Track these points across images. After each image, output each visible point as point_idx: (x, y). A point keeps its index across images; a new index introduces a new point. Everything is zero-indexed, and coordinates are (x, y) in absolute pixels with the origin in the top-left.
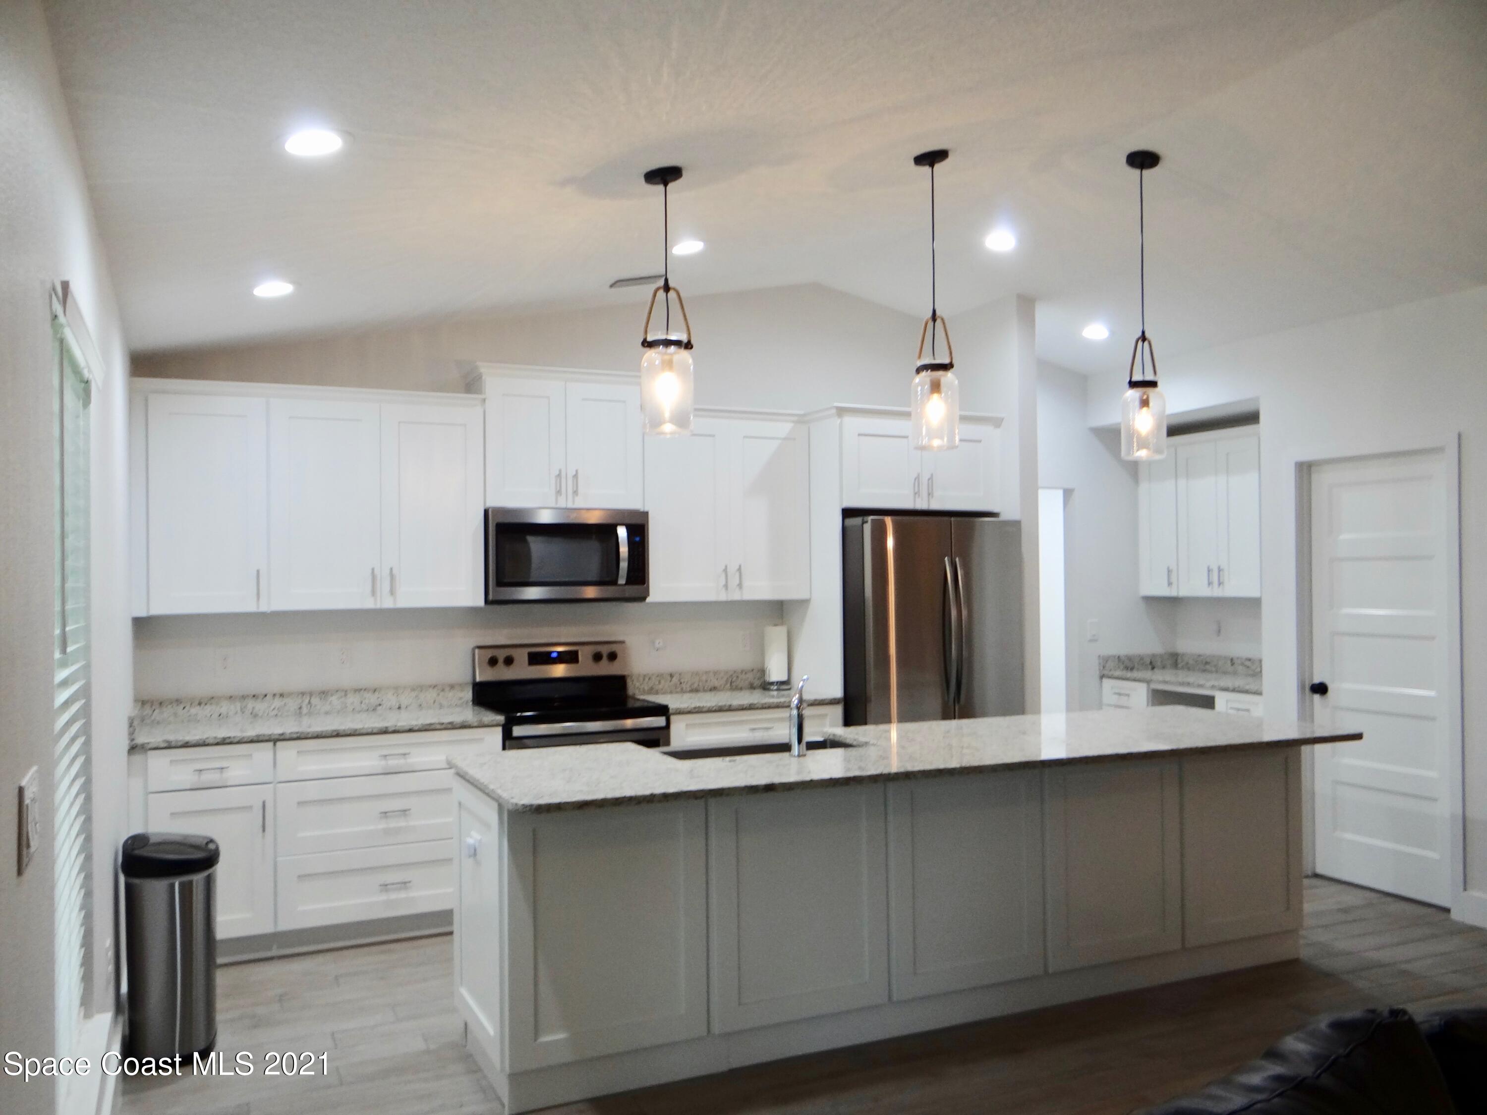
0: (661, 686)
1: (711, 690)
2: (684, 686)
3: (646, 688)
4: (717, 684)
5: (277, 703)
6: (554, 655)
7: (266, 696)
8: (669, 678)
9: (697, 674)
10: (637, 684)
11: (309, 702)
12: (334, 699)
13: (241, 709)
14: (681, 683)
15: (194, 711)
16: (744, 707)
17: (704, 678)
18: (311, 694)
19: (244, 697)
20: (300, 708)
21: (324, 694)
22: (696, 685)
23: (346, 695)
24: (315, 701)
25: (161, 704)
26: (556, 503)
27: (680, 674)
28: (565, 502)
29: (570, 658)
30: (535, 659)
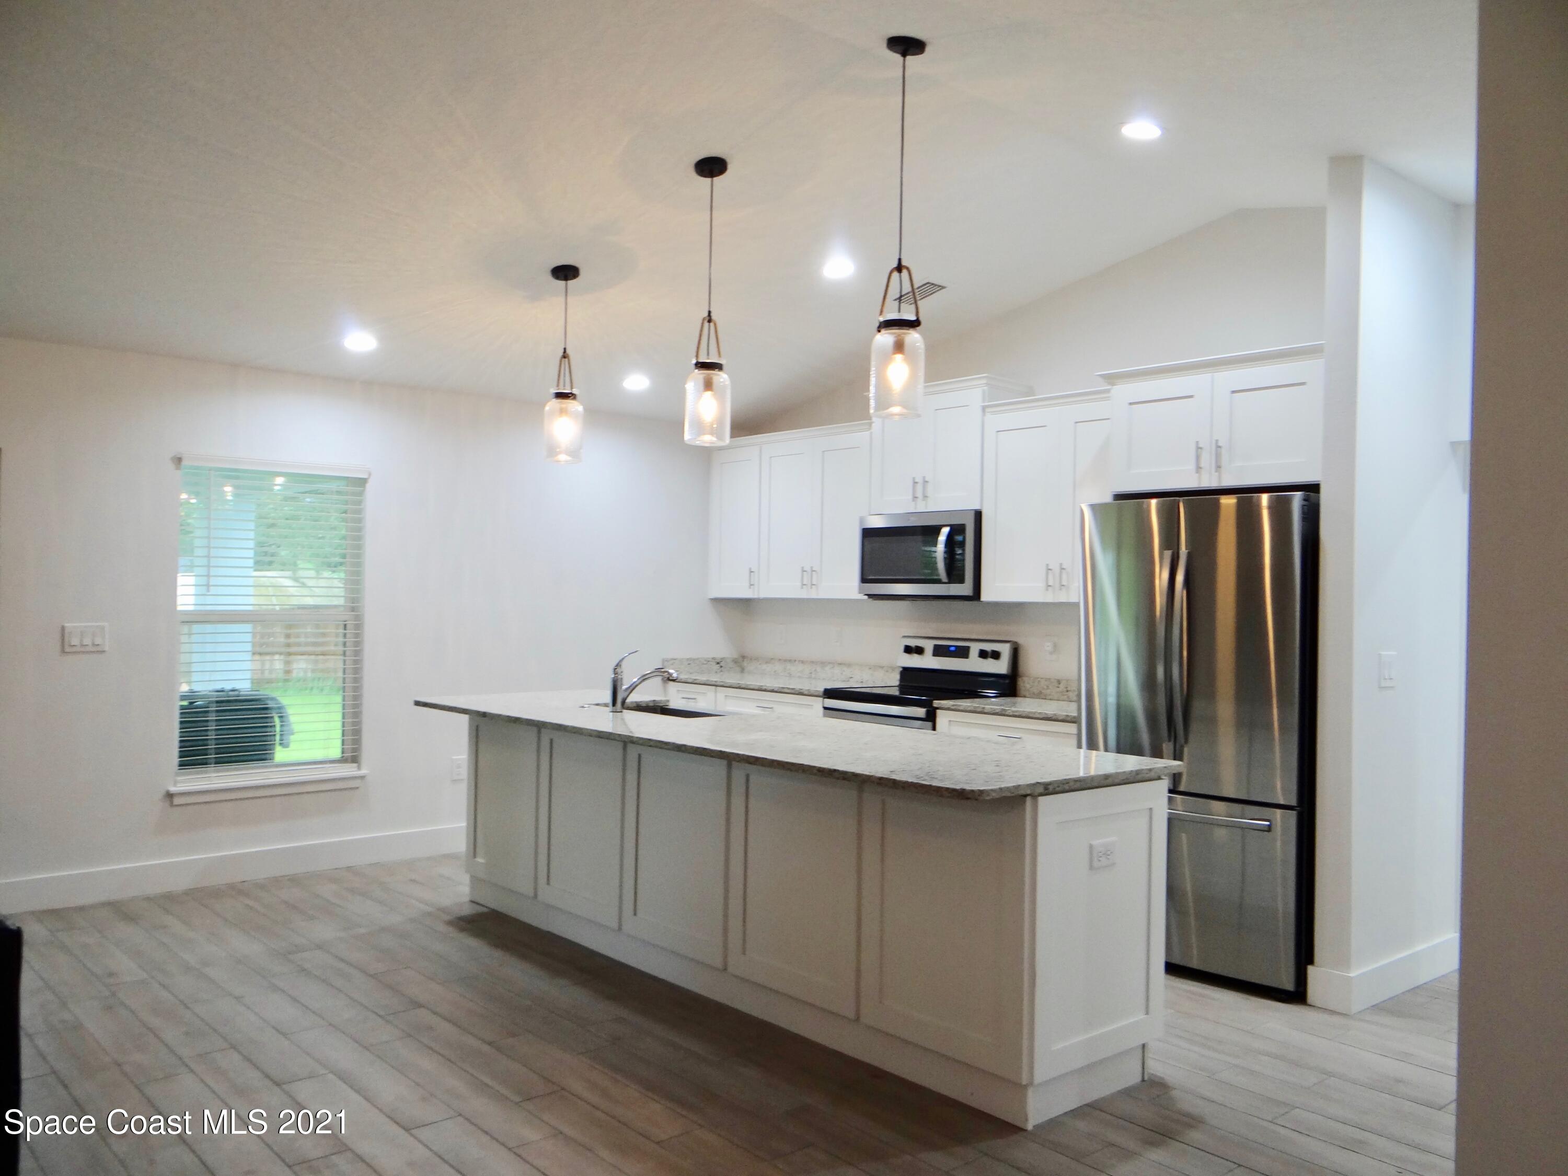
2: (1070, 694)
3: (1036, 692)
5: (801, 667)
6: (951, 649)
8: (1057, 685)
10: (1027, 686)
12: (827, 668)
13: (784, 669)
14: (1068, 691)
15: (764, 666)
21: (823, 664)
24: (818, 669)
25: (751, 659)
26: (915, 508)
27: (1067, 680)
28: (921, 507)
29: (963, 653)
30: (939, 651)
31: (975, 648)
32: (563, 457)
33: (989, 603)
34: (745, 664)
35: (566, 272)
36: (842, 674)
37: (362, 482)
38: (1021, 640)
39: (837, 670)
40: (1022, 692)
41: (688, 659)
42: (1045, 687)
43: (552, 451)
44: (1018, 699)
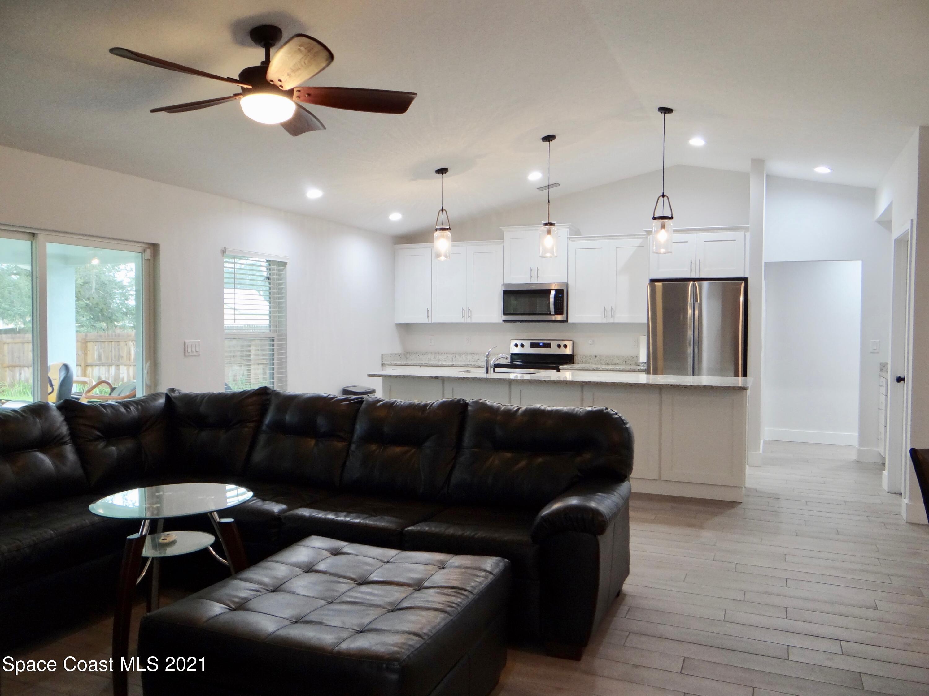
0: (591, 361)
1: (615, 364)
2: (602, 361)
3: (584, 362)
4: (618, 362)
5: (446, 356)
6: (541, 344)
7: (442, 353)
8: (595, 358)
9: (608, 357)
10: (580, 359)
11: (455, 357)
12: (463, 356)
13: (435, 357)
14: (600, 360)
15: (421, 357)
16: (594, 369)
17: (612, 359)
18: (456, 354)
19: (435, 353)
20: (453, 359)
21: (460, 354)
22: (607, 362)
23: (467, 355)
24: (457, 356)
25: (412, 353)
26: (531, 281)
27: (600, 356)
28: (534, 281)
29: (548, 346)
30: (533, 345)
31: (554, 344)
32: (442, 258)
33: (574, 324)
34: (408, 356)
35: (442, 171)
36: (472, 358)
37: (285, 264)
38: (574, 339)
39: (469, 357)
40: (577, 362)
41: (390, 354)
42: (589, 359)
43: (438, 255)
44: (574, 364)
